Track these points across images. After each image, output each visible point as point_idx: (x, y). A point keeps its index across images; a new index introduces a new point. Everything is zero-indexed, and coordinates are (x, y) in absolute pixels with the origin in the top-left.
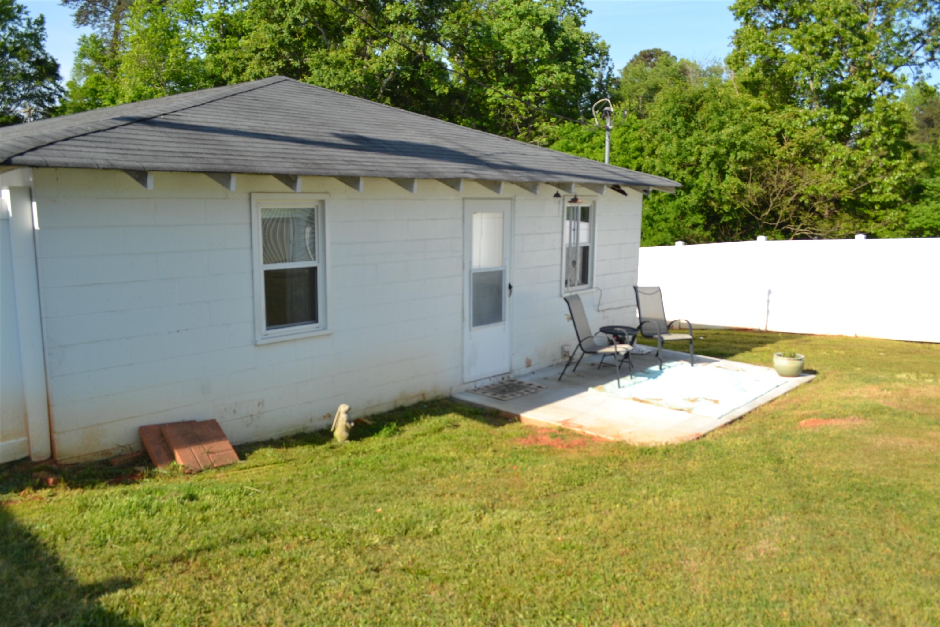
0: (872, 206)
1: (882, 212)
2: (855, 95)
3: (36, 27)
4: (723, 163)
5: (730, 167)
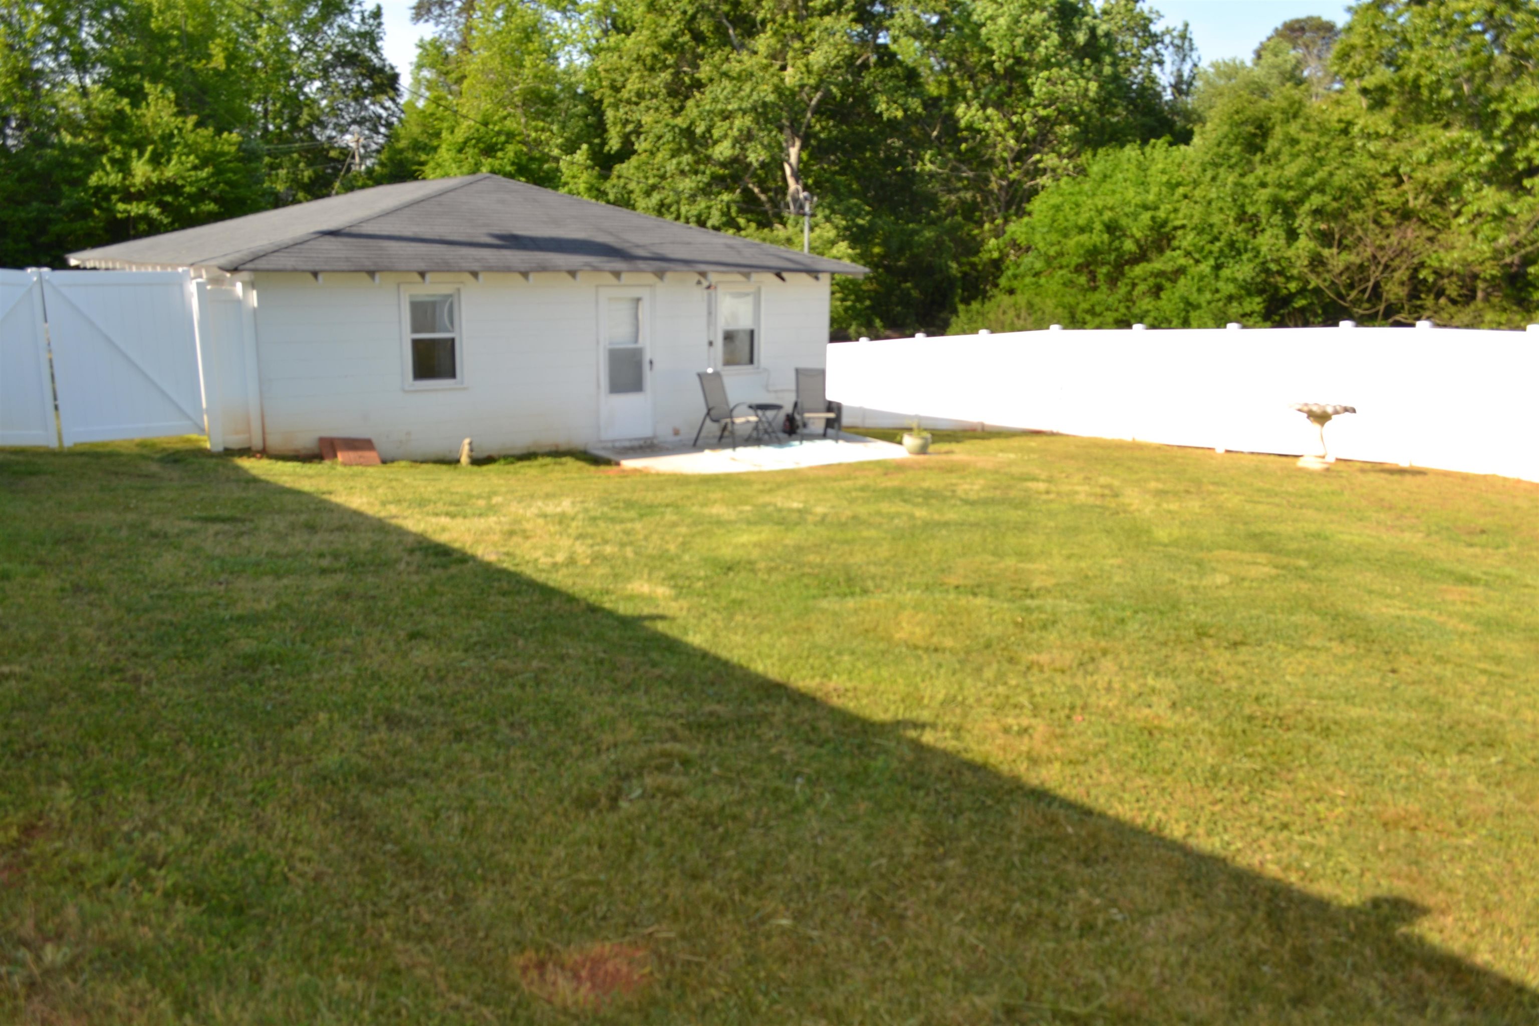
2: (1517, 109)
3: (371, 21)
4: (1294, 217)
5: (1303, 222)
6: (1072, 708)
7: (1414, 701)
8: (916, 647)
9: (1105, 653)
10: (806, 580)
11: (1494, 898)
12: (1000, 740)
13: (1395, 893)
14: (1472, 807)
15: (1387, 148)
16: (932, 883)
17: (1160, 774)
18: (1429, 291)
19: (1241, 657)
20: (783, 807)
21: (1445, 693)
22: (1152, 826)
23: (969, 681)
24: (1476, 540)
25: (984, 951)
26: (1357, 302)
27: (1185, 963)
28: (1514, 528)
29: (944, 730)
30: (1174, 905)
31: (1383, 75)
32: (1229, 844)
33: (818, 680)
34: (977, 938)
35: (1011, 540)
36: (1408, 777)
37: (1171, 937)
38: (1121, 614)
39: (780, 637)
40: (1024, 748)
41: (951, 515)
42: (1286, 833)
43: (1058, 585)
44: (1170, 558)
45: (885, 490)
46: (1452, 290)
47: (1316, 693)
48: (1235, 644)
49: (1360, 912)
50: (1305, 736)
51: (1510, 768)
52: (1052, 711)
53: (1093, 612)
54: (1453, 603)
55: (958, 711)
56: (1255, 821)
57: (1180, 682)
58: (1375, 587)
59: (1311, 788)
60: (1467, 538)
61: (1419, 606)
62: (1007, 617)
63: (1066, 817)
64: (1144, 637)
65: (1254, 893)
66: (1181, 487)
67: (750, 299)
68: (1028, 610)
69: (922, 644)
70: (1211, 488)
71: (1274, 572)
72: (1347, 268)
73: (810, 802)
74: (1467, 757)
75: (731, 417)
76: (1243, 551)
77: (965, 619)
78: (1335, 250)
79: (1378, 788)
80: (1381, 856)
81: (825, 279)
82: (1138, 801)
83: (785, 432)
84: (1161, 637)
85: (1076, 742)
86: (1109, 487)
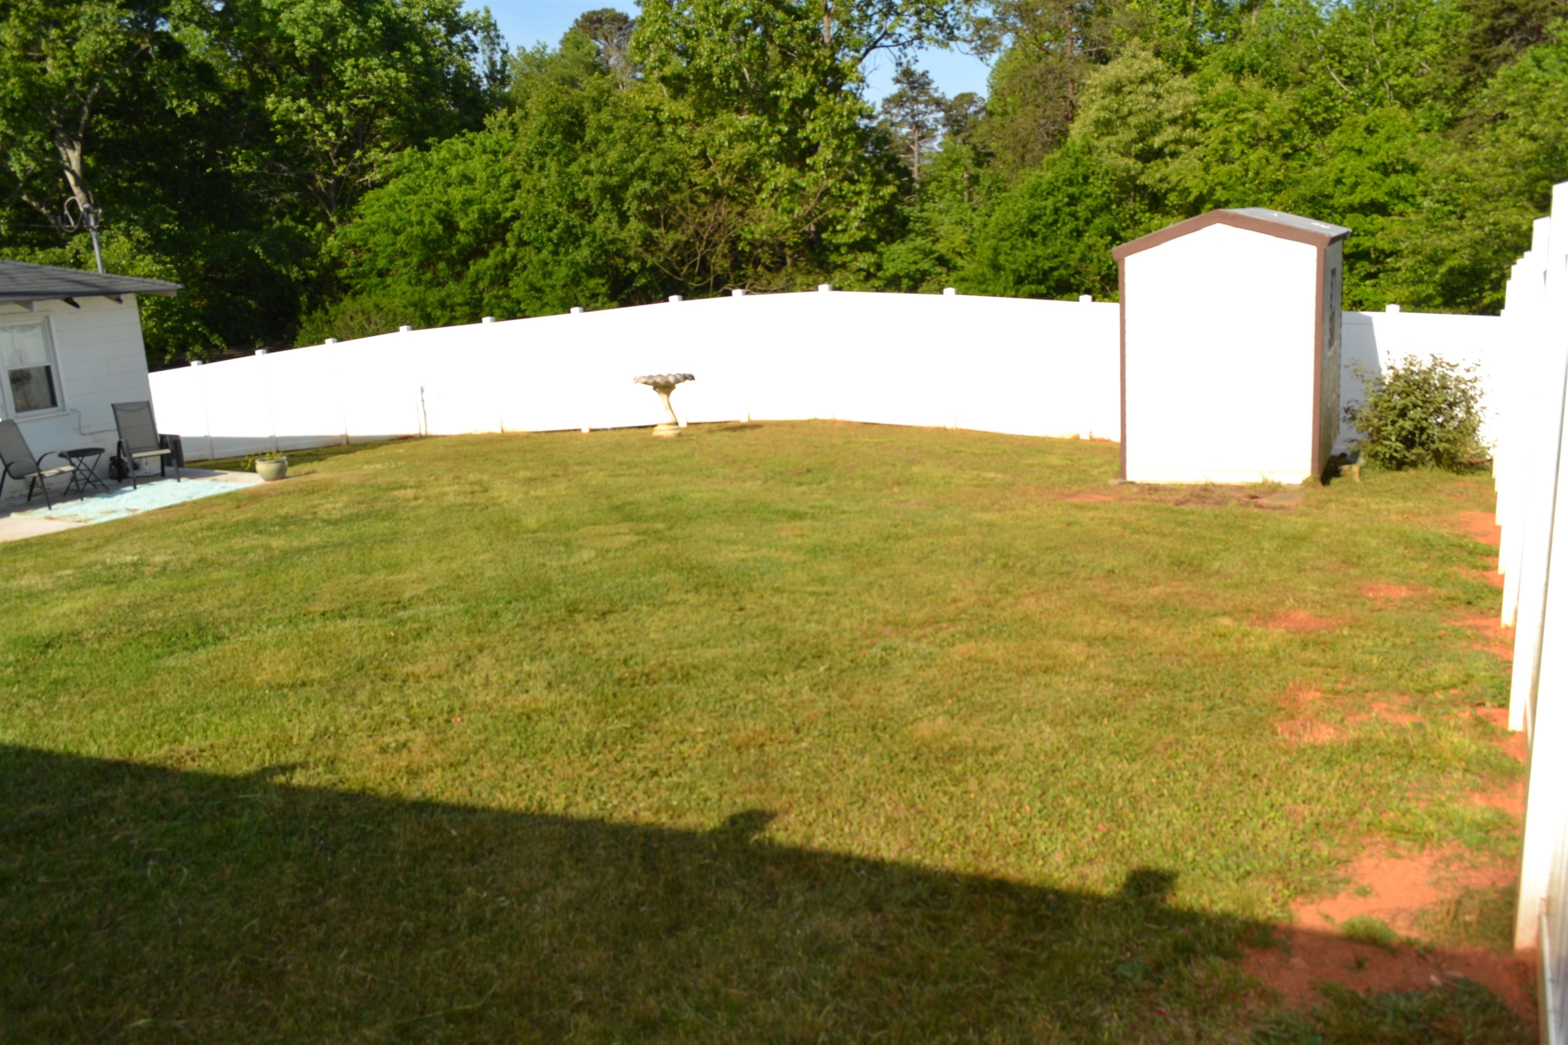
0: (837, 248)
1: (850, 257)
2: (792, 95)
4: (622, 201)
5: (631, 206)
6: (451, 711)
7: (758, 633)
8: (281, 686)
9: (481, 649)
10: (146, 640)
11: (825, 787)
12: (378, 761)
13: (748, 807)
14: (806, 714)
15: (692, 132)
16: (312, 928)
17: (539, 756)
18: (747, 262)
19: (609, 626)
20: (132, 897)
21: (783, 620)
22: (534, 807)
23: (342, 708)
24: (804, 479)
25: (373, 980)
26: (690, 276)
27: (571, 928)
28: (832, 463)
29: (316, 766)
30: (558, 876)
31: (678, 64)
32: (605, 803)
33: (166, 747)
34: (365, 969)
35: (379, 553)
36: (755, 701)
37: (557, 906)
38: (494, 608)
39: (117, 710)
40: (403, 764)
41: (313, 539)
42: (656, 779)
43: (430, 591)
44: (539, 543)
45: (237, 524)
46: (766, 259)
47: (676, 644)
48: (604, 614)
49: (721, 832)
50: (669, 686)
51: (834, 672)
52: (430, 719)
53: (467, 611)
54: (787, 538)
55: (331, 742)
56: (627, 776)
57: (553, 662)
58: (723, 536)
59: (675, 732)
60: (797, 479)
61: (760, 547)
62: (379, 635)
63: (450, 820)
64: (518, 625)
65: (630, 843)
66: (549, 472)
67: (38, 331)
68: (401, 622)
69: (288, 681)
70: (576, 468)
71: (635, 538)
72: (676, 246)
73: (166, 883)
74: (801, 671)
75: (39, 471)
76: (607, 524)
77: (334, 646)
78: (662, 230)
79: (731, 718)
80: (735, 777)
81: (130, 301)
82: (519, 786)
83: (112, 478)
84: (534, 623)
85: (456, 744)
86: (479, 482)
